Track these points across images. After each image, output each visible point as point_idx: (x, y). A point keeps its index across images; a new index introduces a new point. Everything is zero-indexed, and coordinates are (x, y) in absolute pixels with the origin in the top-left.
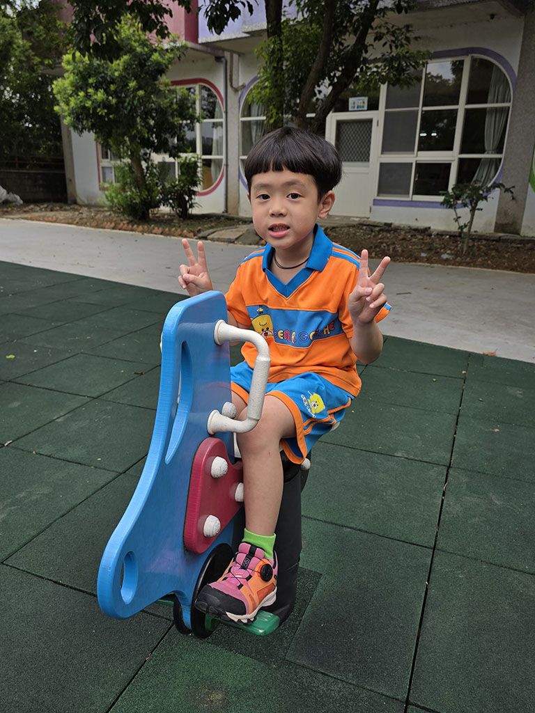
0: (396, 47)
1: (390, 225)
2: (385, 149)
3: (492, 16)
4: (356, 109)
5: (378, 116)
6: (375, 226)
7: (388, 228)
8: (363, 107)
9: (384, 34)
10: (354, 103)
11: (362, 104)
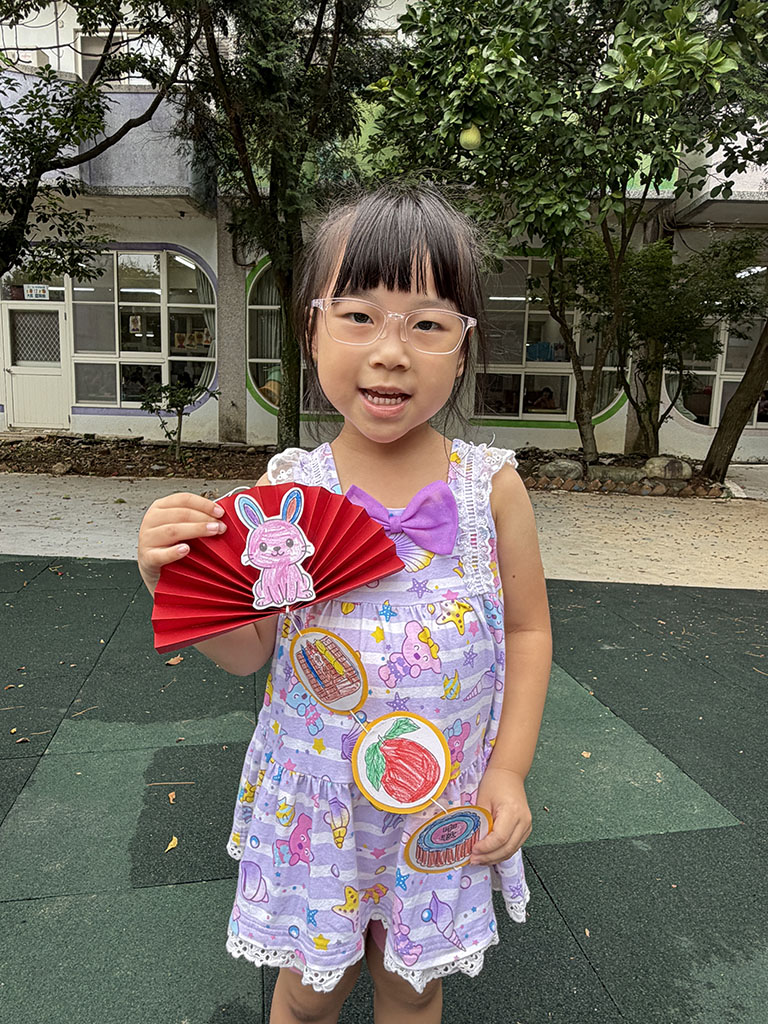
0: (67, 233)
1: (93, 436)
2: (79, 347)
3: (182, 214)
4: (34, 298)
5: (65, 309)
6: (73, 439)
7: (90, 439)
8: (44, 296)
9: (49, 216)
10: (31, 291)
11: (42, 293)
